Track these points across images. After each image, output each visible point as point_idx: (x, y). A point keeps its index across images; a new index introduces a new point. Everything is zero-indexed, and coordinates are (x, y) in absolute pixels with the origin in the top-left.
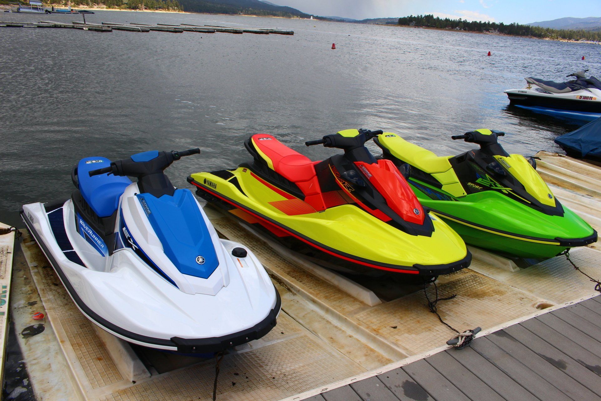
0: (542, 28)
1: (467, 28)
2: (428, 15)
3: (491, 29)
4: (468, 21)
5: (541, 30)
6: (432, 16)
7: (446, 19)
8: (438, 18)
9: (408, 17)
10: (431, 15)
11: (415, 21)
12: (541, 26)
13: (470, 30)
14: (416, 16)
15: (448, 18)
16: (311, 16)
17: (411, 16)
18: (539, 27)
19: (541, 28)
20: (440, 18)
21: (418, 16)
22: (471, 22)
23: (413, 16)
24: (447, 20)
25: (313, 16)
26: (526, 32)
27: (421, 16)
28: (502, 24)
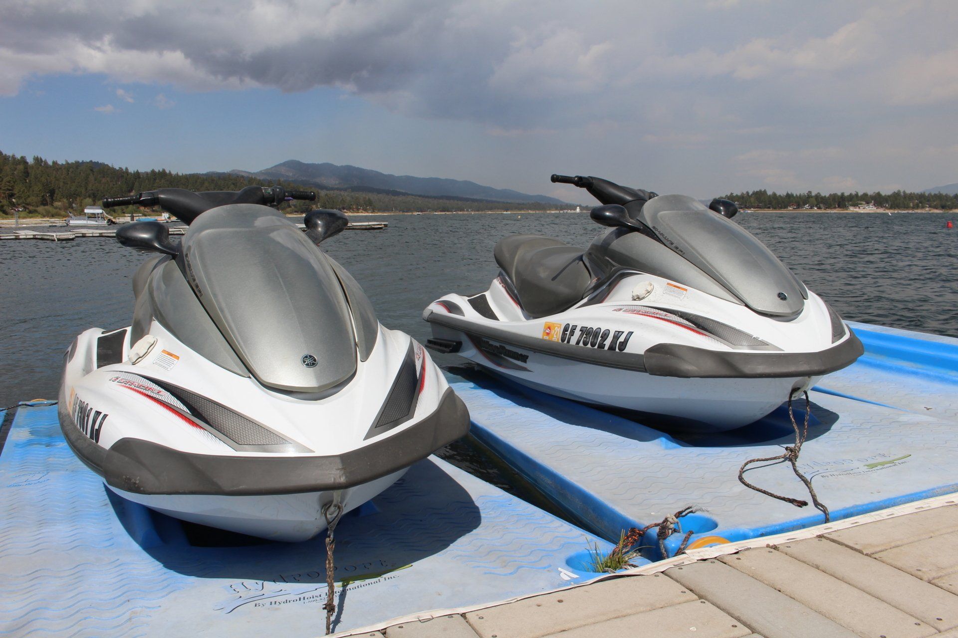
1: (822, 205)
2: (758, 190)
3: (861, 204)
4: (823, 195)
5: (945, 198)
6: (765, 191)
7: (788, 194)
8: (774, 194)
9: (726, 196)
10: (763, 190)
11: (738, 201)
13: (827, 208)
14: (739, 194)
15: (790, 193)
16: (578, 206)
18: (940, 194)
19: (944, 194)
20: (778, 194)
21: (743, 193)
22: (827, 195)
23: (734, 195)
24: (789, 196)
25: (580, 206)
26: (921, 202)
27: (748, 192)
28: (879, 194)
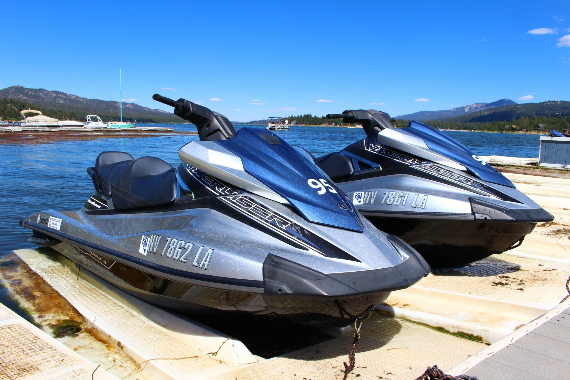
0: (405, 120)
2: (307, 114)
6: (311, 115)
8: (316, 117)
10: (309, 114)
11: (296, 120)
12: (403, 119)
14: (296, 116)
17: (292, 116)
20: (318, 117)
23: (294, 116)
27: (301, 115)
